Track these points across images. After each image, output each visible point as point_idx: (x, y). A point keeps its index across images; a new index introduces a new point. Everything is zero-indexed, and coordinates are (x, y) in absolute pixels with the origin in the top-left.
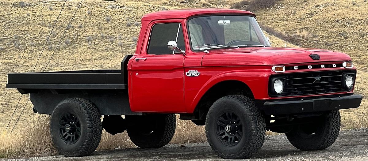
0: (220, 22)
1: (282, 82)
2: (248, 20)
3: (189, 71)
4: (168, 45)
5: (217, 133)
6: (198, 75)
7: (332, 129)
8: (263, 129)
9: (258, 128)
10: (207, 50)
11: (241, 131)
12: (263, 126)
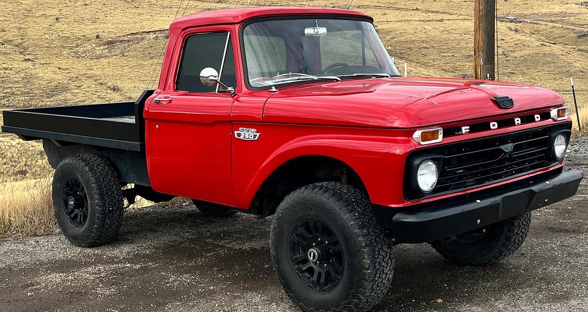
0: (308, 31)
1: (436, 164)
2: (360, 28)
3: (241, 129)
4: (201, 75)
5: (291, 259)
6: (256, 139)
7: (517, 233)
8: (387, 264)
9: (377, 264)
10: (276, 86)
11: (341, 266)
12: (388, 257)
